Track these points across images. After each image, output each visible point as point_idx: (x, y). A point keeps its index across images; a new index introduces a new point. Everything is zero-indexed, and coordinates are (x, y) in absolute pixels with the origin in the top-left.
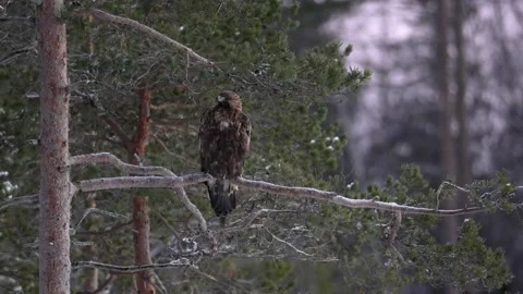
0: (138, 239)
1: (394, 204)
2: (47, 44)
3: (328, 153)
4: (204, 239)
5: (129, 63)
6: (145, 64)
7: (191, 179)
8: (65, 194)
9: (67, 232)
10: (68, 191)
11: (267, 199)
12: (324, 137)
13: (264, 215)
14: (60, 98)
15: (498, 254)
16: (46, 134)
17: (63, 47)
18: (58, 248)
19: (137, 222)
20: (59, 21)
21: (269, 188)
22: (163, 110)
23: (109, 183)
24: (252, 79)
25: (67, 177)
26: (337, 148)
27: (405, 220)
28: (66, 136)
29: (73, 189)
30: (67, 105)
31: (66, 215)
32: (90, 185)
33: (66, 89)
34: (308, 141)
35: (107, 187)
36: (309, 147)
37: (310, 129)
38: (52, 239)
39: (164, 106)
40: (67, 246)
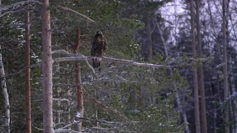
0: (77, 76)
1: (152, 64)
2: (44, 16)
3: (135, 49)
4: (94, 76)
5: (73, 22)
6: (78, 22)
7: (89, 58)
8: (50, 62)
9: (51, 74)
10: (51, 61)
11: (113, 63)
12: (133, 44)
13: (113, 68)
14: (48, 33)
15: (185, 79)
16: (44, 44)
17: (49, 17)
18: (49, 79)
19: (77, 71)
20: (48, 9)
21: (113, 60)
22: (85, 37)
23: (64, 59)
24: (108, 27)
25: (51, 57)
26: (138, 48)
27: (156, 69)
28: (50, 45)
29: (53, 61)
30: (51, 35)
31: (51, 69)
32: (58, 60)
33: (50, 30)
34: (129, 45)
35: (63, 60)
36: (129, 47)
37: (129, 42)
38: (46, 76)
39: (84, 35)
40: (51, 78)
